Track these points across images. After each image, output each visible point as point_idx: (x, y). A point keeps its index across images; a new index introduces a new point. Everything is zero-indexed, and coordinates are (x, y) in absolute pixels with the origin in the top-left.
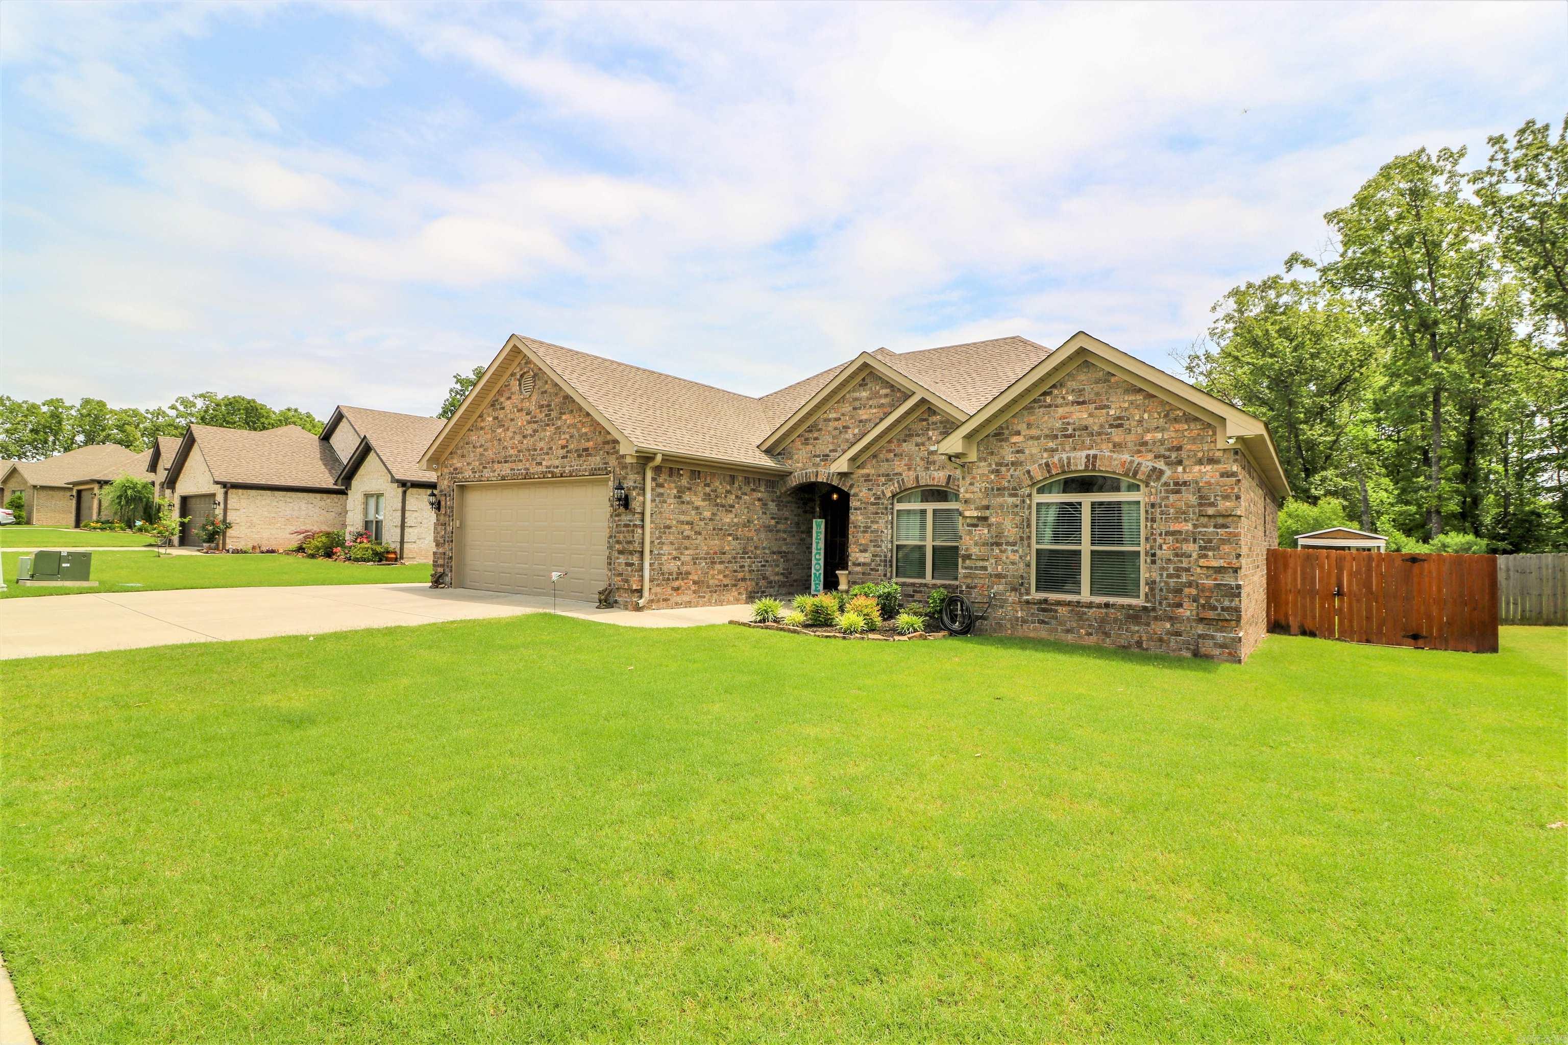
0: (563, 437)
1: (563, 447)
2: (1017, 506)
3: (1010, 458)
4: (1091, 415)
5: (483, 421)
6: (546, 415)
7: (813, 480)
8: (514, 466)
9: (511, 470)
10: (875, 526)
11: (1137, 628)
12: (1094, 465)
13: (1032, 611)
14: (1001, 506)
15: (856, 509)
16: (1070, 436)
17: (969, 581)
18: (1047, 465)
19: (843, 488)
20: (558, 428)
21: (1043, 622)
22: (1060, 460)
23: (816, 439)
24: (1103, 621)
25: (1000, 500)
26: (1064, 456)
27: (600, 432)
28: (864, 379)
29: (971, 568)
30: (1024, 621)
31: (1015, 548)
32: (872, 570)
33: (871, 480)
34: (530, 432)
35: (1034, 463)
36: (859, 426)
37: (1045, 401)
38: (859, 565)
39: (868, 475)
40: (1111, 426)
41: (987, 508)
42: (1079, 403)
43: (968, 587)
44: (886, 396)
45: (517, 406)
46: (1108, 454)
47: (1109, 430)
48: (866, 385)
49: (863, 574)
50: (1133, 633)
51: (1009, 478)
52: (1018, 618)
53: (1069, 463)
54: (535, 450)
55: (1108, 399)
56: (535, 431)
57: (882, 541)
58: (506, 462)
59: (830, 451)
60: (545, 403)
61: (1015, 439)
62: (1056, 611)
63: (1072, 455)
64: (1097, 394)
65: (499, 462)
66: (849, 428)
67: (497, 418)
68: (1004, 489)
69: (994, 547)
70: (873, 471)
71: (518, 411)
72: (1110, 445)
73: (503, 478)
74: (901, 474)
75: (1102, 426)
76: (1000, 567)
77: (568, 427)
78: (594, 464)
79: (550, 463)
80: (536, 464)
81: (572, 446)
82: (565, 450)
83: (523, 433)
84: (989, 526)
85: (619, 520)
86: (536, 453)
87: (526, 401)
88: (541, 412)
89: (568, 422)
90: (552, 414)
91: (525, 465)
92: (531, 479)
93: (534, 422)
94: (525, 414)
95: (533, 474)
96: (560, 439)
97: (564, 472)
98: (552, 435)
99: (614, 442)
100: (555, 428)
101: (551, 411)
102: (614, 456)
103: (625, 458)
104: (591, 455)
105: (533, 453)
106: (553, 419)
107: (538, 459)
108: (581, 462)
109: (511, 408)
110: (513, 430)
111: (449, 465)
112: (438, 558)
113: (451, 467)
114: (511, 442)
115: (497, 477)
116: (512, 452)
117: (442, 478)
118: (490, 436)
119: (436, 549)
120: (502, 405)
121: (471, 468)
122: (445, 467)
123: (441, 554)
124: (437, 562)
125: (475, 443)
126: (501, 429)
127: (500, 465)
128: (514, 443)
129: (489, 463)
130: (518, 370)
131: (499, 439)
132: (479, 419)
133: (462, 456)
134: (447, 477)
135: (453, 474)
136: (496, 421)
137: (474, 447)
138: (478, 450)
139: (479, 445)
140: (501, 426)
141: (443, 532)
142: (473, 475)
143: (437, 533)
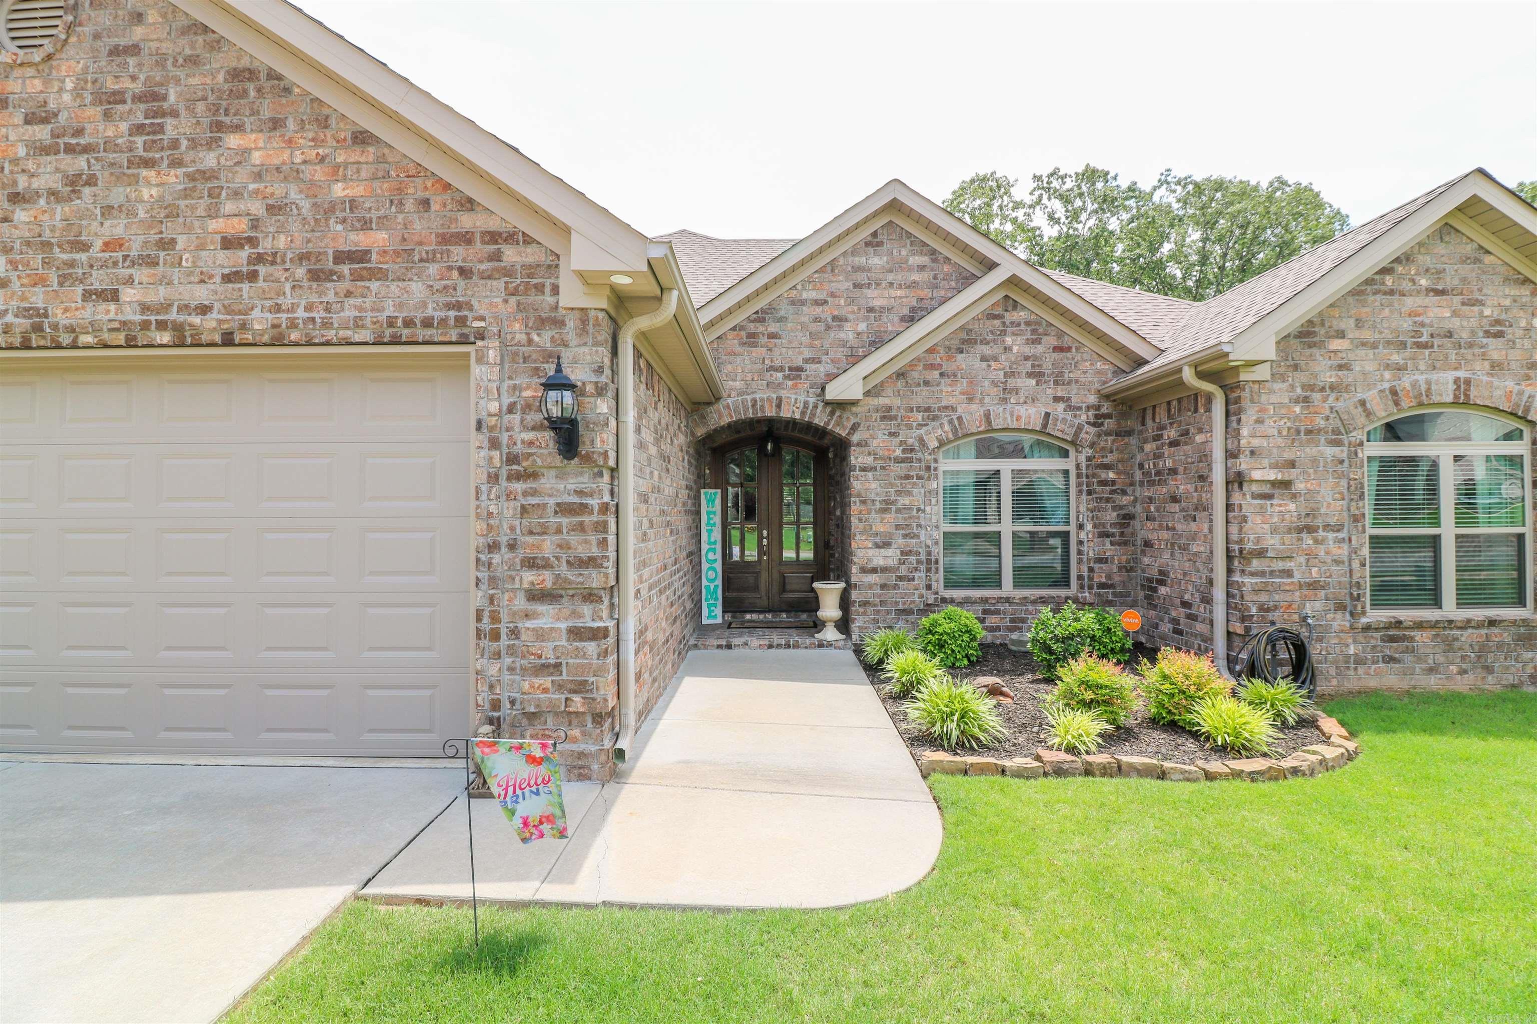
0: (229, 207)
2: (1342, 462)
3: (1329, 377)
4: (1455, 314)
7: (770, 412)
10: (905, 501)
11: (1530, 655)
12: (1467, 396)
13: (1373, 642)
14: (1314, 461)
15: (863, 469)
16: (1425, 346)
17: (1263, 598)
18: (1393, 391)
19: (837, 430)
20: (208, 175)
21: (1391, 660)
22: (1414, 384)
23: (773, 336)
24: (1483, 649)
25: (1311, 451)
26: (1421, 378)
28: (875, 234)
29: (1262, 574)
30: (1359, 661)
31: (1340, 535)
32: (900, 578)
33: (895, 418)
35: (1369, 386)
36: (867, 319)
37: (1383, 284)
38: (874, 570)
39: (889, 409)
40: (1488, 334)
41: (1292, 464)
42: (1436, 292)
43: (1261, 608)
44: (922, 268)
46: (1485, 378)
47: (1485, 341)
48: (880, 244)
49: (883, 587)
50: (1525, 663)
51: (1328, 412)
52: (1349, 656)
53: (1429, 390)
55: (1480, 290)
57: (919, 526)
59: (806, 361)
60: (132, 85)
61: (1336, 344)
62: (1411, 639)
63: (1434, 376)
64: (1464, 280)
66: (846, 320)
68: (1319, 430)
69: (1304, 535)
70: (897, 402)
72: (1487, 364)
74: (954, 409)
75: (1473, 333)
76: (1314, 570)
77: (258, 176)
78: (400, 306)
79: (161, 294)
80: (87, 295)
81: (282, 242)
82: (244, 254)
83: (15, 183)
84: (1294, 497)
85: (534, 493)
86: (83, 257)
87: (30, 72)
88: (107, 115)
89: (257, 157)
90: (169, 128)
91: (23, 298)
92: (59, 347)
93: (70, 149)
94: (18, 119)
95: (71, 329)
96: (213, 213)
97: (243, 326)
98: (169, 199)
99: (493, 237)
100: (187, 175)
101: (164, 115)
102: (500, 284)
103: (556, 290)
104: (379, 274)
105: (65, 257)
106: (175, 144)
107: (98, 280)
108: (330, 297)
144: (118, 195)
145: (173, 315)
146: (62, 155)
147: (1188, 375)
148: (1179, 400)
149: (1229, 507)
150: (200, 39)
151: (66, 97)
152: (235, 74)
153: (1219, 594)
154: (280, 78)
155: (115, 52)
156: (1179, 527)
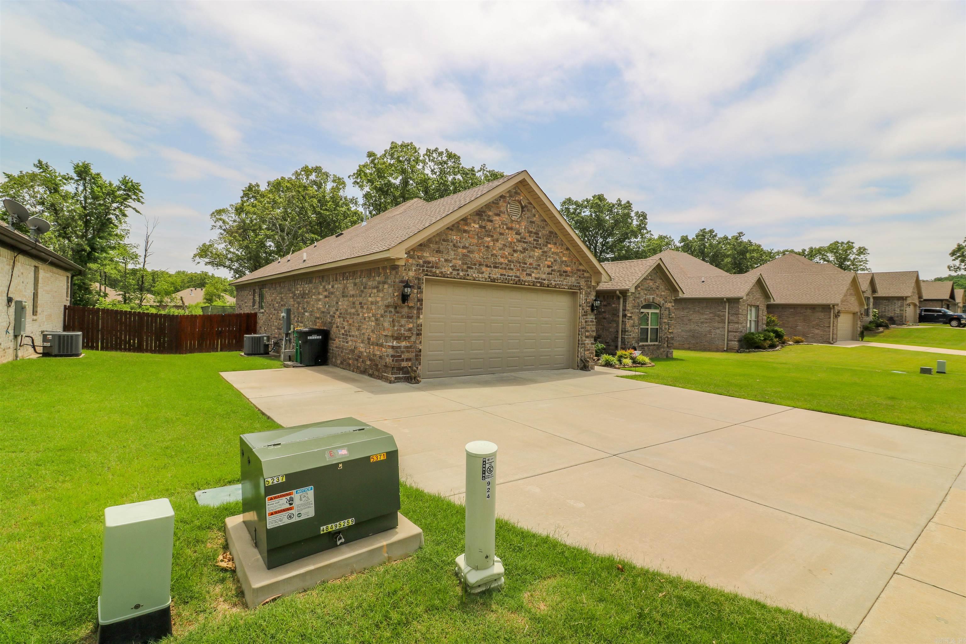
0: (549, 259)
1: (549, 267)
2: (638, 313)
3: (638, 295)
4: (653, 284)
5: (467, 224)
6: (534, 240)
8: (504, 272)
9: (501, 275)
14: (635, 312)
18: (645, 299)
20: (545, 252)
25: (634, 310)
27: (575, 263)
29: (628, 335)
31: (637, 327)
34: (520, 248)
41: (632, 313)
42: (652, 280)
45: (506, 224)
51: (637, 302)
54: (526, 264)
56: (525, 249)
58: (495, 267)
60: (534, 231)
61: (639, 289)
63: (650, 296)
65: (487, 266)
67: (484, 227)
68: (636, 306)
69: (633, 327)
71: (508, 228)
72: (655, 294)
73: (493, 280)
75: (655, 289)
76: (634, 334)
77: (552, 254)
78: (571, 282)
79: (537, 276)
80: (527, 274)
81: (556, 268)
82: (550, 269)
83: (514, 248)
84: (632, 320)
85: (586, 318)
86: (526, 266)
87: (516, 223)
88: (530, 236)
89: (553, 250)
90: (539, 241)
91: (516, 273)
92: (522, 285)
93: (524, 242)
94: (514, 233)
95: (525, 282)
96: (546, 260)
97: (551, 284)
98: (539, 256)
99: (583, 271)
100: (542, 251)
101: (539, 238)
102: (584, 279)
103: (591, 282)
104: (569, 276)
105: (523, 265)
106: (540, 245)
107: (528, 271)
108: (562, 279)
109: (500, 224)
110: (503, 243)
111: (416, 257)
112: (403, 352)
113: (419, 259)
114: (501, 252)
115: (486, 279)
116: (502, 260)
117: (404, 268)
118: (475, 241)
119: (395, 343)
120: (491, 218)
121: (451, 265)
122: (410, 258)
123: (407, 347)
124: (400, 356)
125: (457, 242)
126: (490, 239)
127: (489, 269)
128: (504, 254)
129: (475, 265)
130: (508, 195)
131: (487, 247)
132: (462, 222)
133: (437, 252)
134: (413, 268)
135: (423, 266)
136: (483, 230)
137: (454, 246)
138: (460, 250)
139: (461, 245)
140: (489, 236)
141: (411, 326)
142: (455, 273)
143: (401, 326)
144: (532, 254)
145: (540, 280)
146: (522, 243)
147: (618, 292)
149: (623, 321)
150: (545, 223)
151: (523, 230)
152: (551, 232)
153: (620, 340)
155: (531, 222)
156: (605, 325)
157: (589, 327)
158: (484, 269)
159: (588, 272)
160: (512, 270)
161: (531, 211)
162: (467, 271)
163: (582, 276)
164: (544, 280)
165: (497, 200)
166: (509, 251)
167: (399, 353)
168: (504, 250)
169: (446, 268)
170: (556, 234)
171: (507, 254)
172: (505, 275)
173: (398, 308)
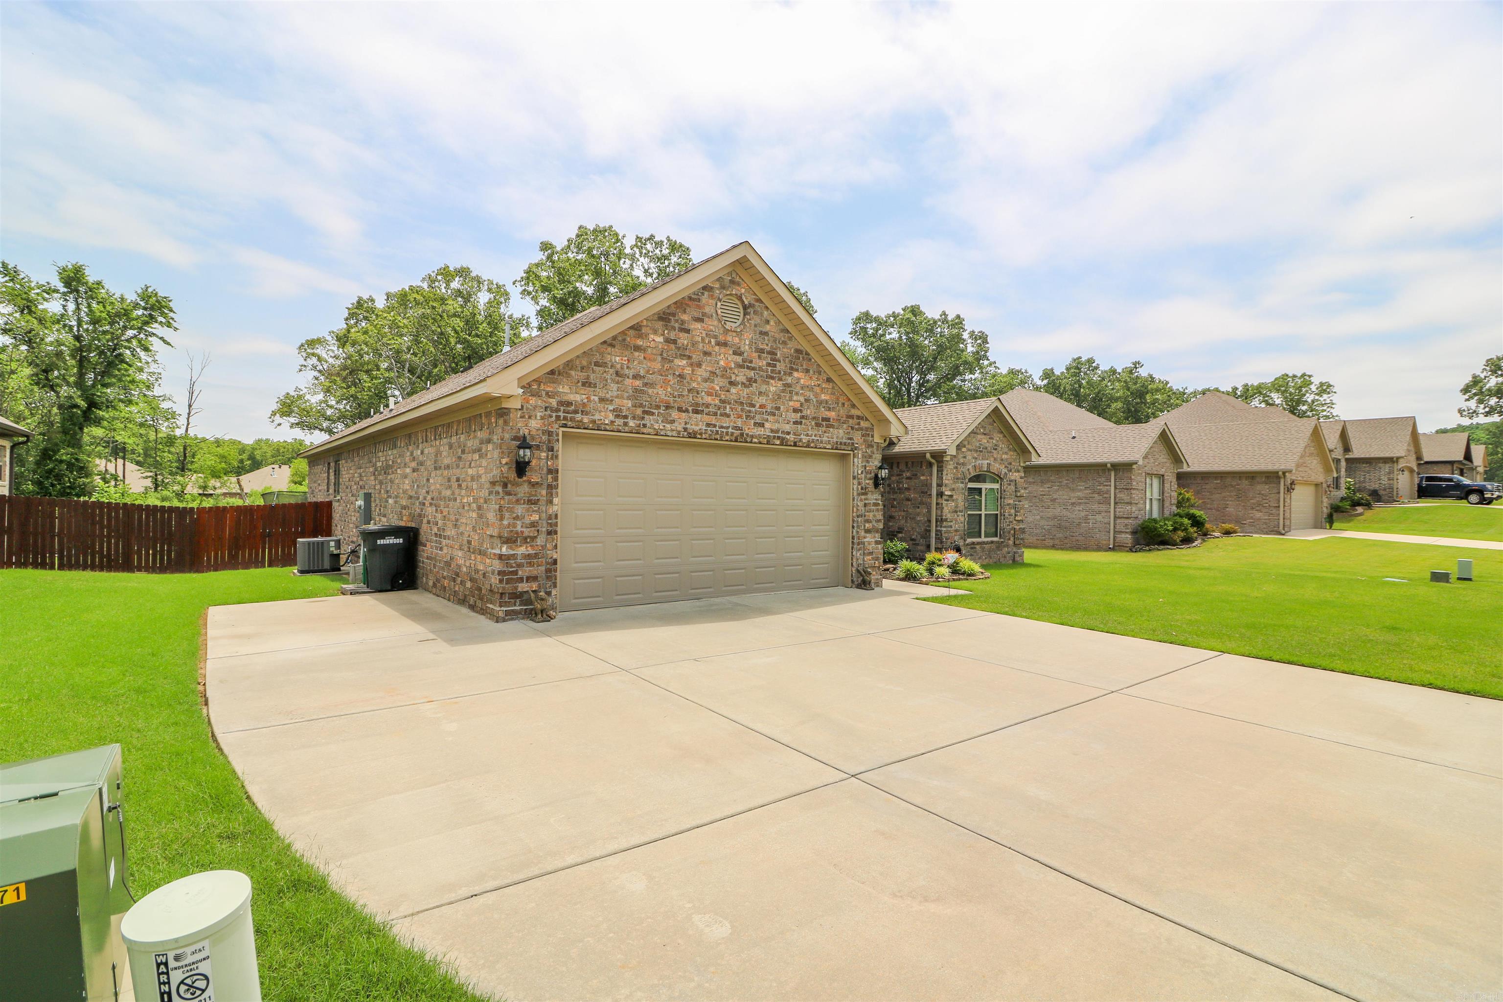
0: (795, 398)
1: (795, 411)
2: (963, 489)
3: (963, 461)
4: (988, 442)
5: (640, 336)
6: (769, 365)
8: (713, 420)
9: (708, 425)
11: (999, 553)
14: (958, 489)
16: (982, 452)
17: (947, 535)
18: (975, 466)
20: (789, 385)
22: (979, 464)
25: (957, 485)
26: (980, 462)
27: (843, 404)
29: (946, 527)
31: (963, 514)
34: (741, 378)
35: (970, 464)
41: (953, 490)
42: (985, 434)
45: (715, 337)
50: (998, 556)
51: (961, 472)
53: (982, 466)
54: (754, 406)
56: (751, 381)
58: (696, 412)
60: (767, 348)
61: (965, 451)
63: (983, 462)
65: (680, 410)
67: (674, 342)
68: (959, 478)
69: (955, 514)
71: (718, 344)
72: (993, 458)
73: (693, 435)
75: (991, 448)
76: (957, 526)
77: (802, 388)
78: (837, 437)
79: (775, 427)
80: (755, 424)
81: (809, 412)
82: (799, 414)
83: (731, 377)
84: (953, 501)
85: (865, 499)
86: (753, 409)
87: (734, 334)
88: (759, 357)
89: (802, 381)
90: (778, 366)
91: (735, 423)
92: (747, 442)
93: (748, 368)
94: (731, 352)
95: (752, 437)
96: (791, 400)
97: (801, 440)
98: (778, 392)
99: (859, 417)
100: (783, 384)
101: (776, 361)
102: (860, 433)
103: (872, 436)
104: (832, 426)
105: (748, 408)
106: (779, 372)
107: (758, 418)
108: (820, 433)
109: (704, 335)
110: (709, 369)
111: (544, 393)
112: (520, 565)
113: (549, 397)
114: (706, 385)
115: (679, 432)
116: (708, 399)
117: (520, 413)
118: (657, 366)
119: (504, 549)
120: (686, 326)
121: (611, 408)
122: (532, 395)
123: (529, 556)
124: (516, 573)
125: (622, 368)
126: (685, 362)
127: (684, 414)
128: (713, 388)
129: (658, 407)
130: (717, 285)
131: (680, 375)
132: (632, 332)
133: (584, 384)
134: (539, 414)
135: (558, 410)
136: (673, 346)
137: (617, 373)
138: (628, 382)
139: (631, 373)
140: (682, 356)
141: (535, 517)
142: (619, 422)
143: (517, 518)
144: (764, 388)
145: (780, 435)
146: (745, 370)
147: (928, 456)
148: (913, 463)
149: (937, 504)
150: (787, 335)
151: (747, 347)
152: (798, 351)
153: (933, 534)
154: (808, 354)
155: (761, 333)
157: (871, 514)
158: (675, 414)
159: (867, 419)
160: (728, 416)
161: (762, 314)
162: (643, 418)
163: (857, 427)
164: (788, 433)
165: (698, 295)
166: (721, 384)
167: (512, 567)
168: (713, 382)
169: (603, 414)
170: (807, 354)
171: (718, 388)
172: (715, 426)
173: (509, 486)
